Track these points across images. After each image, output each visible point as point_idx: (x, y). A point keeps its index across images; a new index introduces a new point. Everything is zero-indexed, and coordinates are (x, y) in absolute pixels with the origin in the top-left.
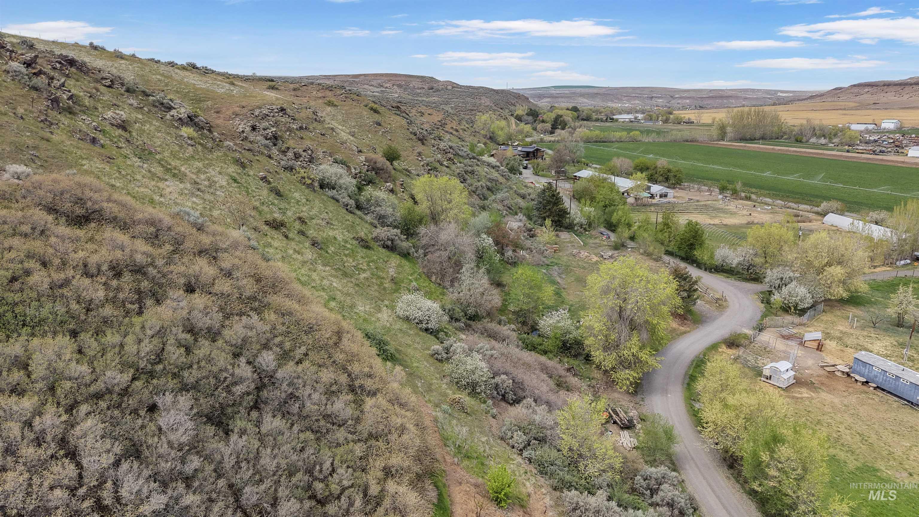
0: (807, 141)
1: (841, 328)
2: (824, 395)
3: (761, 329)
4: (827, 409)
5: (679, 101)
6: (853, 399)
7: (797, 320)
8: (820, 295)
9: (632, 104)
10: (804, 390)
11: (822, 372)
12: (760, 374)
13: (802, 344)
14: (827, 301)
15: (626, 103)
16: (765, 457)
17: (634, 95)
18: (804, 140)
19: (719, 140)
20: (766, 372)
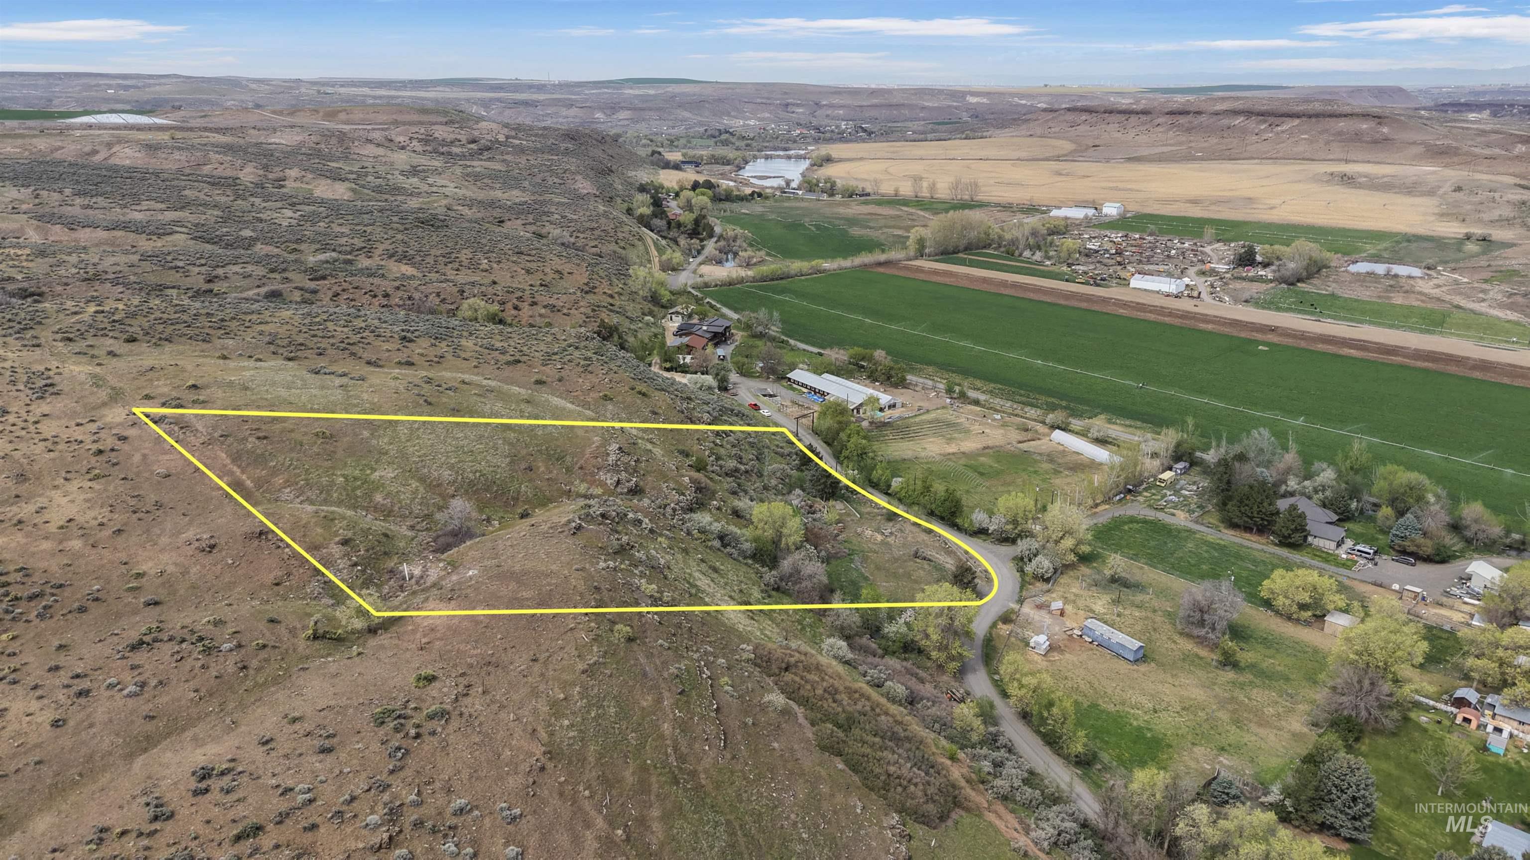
0: (1020, 255)
1: (1074, 590)
2: (1067, 656)
3: (1021, 601)
4: (1070, 667)
5: (829, 112)
6: (1084, 656)
7: (1046, 587)
8: (1058, 564)
9: (759, 119)
10: (1055, 654)
11: (1065, 637)
12: (1027, 644)
13: (1050, 612)
14: (1064, 566)
15: (750, 119)
16: (1046, 714)
17: (759, 100)
18: (1017, 253)
19: (916, 258)
20: (1032, 644)
